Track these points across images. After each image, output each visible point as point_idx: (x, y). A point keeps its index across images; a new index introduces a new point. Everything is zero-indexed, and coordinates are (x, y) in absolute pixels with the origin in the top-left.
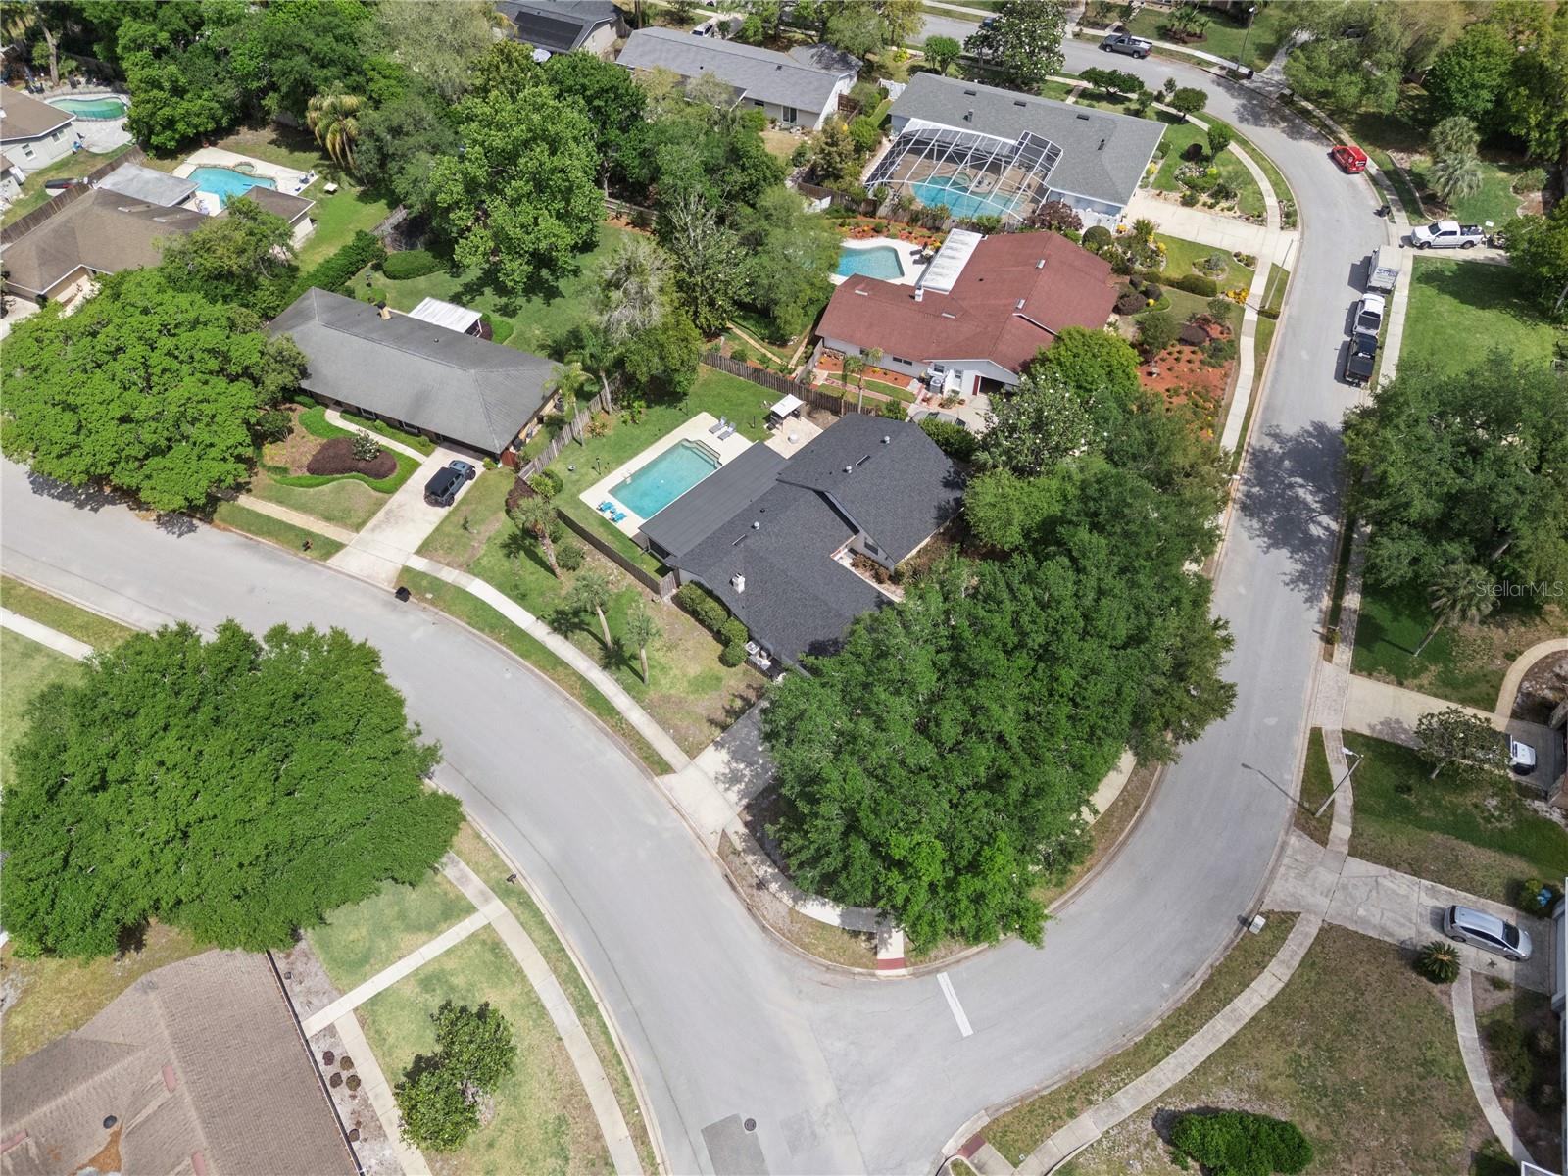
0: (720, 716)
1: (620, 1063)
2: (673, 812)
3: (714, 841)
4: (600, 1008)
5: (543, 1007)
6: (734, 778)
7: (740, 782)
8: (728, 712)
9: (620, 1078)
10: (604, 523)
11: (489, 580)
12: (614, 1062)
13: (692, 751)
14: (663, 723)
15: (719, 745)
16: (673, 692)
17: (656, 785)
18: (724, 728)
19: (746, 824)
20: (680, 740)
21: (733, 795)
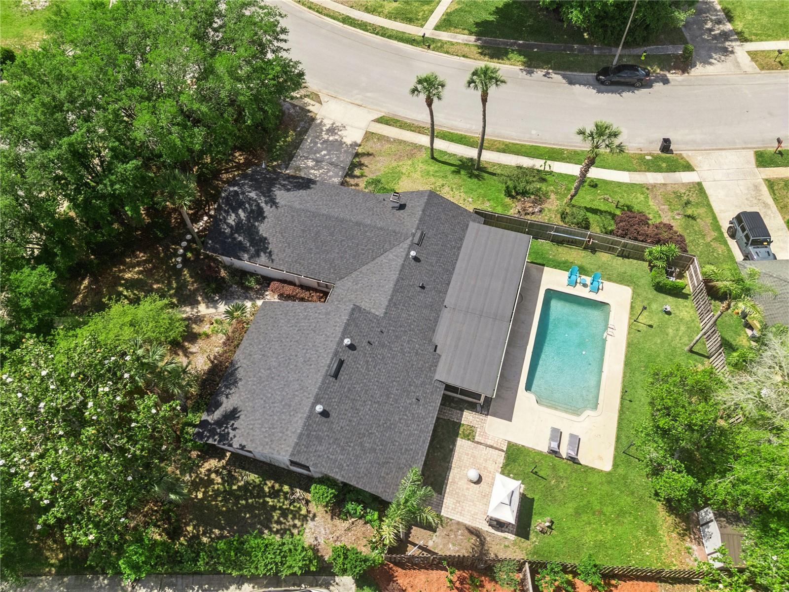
0: (365, 160)
1: (317, 11)
2: (360, 103)
3: (323, 98)
4: (341, 24)
5: (369, 13)
6: (332, 130)
7: (327, 130)
8: (363, 165)
9: (313, 7)
10: (583, 271)
11: (620, 185)
12: (320, 11)
13: (369, 136)
14: (400, 142)
15: (355, 145)
16: (410, 162)
17: (381, 111)
18: (357, 155)
19: (309, 111)
20: (381, 138)
21: (328, 124)
